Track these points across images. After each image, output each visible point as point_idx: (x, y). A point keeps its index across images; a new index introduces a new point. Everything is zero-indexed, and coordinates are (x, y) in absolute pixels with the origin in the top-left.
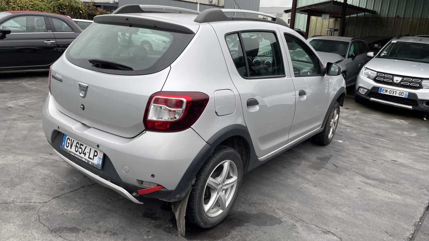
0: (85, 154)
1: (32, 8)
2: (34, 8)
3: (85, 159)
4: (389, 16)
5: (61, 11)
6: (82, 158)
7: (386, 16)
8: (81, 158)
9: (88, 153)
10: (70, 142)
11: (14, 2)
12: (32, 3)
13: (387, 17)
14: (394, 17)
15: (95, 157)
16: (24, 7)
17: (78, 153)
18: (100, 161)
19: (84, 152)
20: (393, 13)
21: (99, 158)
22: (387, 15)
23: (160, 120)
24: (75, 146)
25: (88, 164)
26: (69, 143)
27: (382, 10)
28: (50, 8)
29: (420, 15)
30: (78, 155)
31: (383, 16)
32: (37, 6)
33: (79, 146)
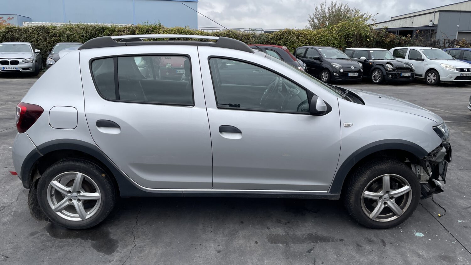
1: (319, 40)
2: (321, 39)
5: (347, 40)
11: (304, 36)
12: (320, 36)
16: (312, 40)
28: (336, 39)
32: (324, 37)
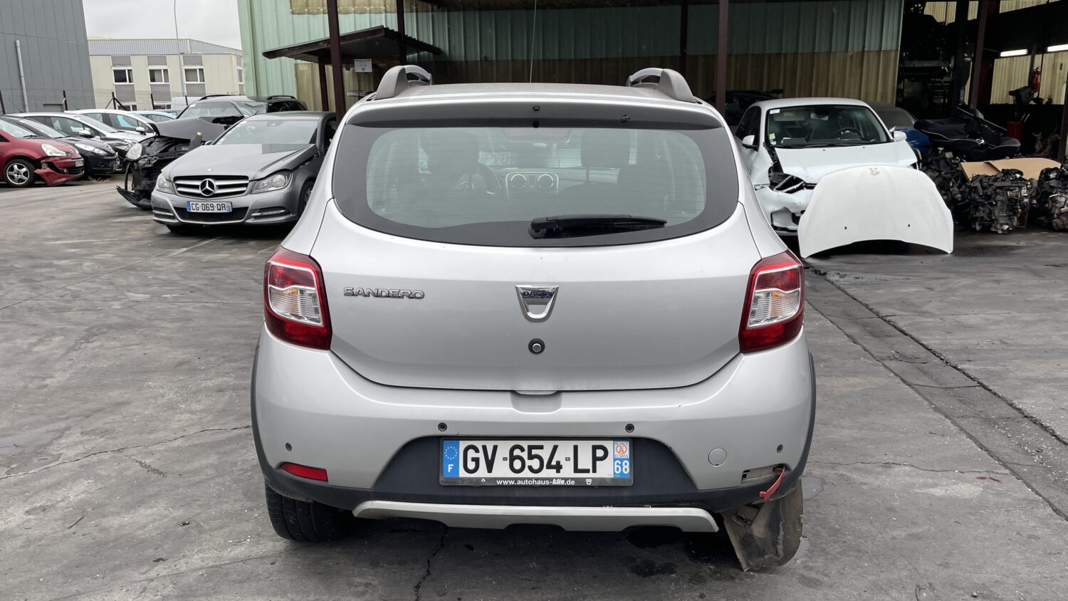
0: (558, 467)
3: (566, 479)
4: (469, 59)
6: (551, 479)
7: (463, 59)
8: (547, 483)
9: (567, 459)
10: (481, 455)
13: (466, 62)
14: (479, 59)
15: (598, 462)
17: (526, 473)
18: (621, 466)
19: (554, 463)
20: (476, 53)
21: (615, 460)
22: (465, 57)
23: (775, 321)
24: (505, 459)
25: (580, 486)
26: (476, 460)
27: (452, 48)
29: (525, 55)
30: (531, 479)
31: (457, 59)
33: (525, 455)
